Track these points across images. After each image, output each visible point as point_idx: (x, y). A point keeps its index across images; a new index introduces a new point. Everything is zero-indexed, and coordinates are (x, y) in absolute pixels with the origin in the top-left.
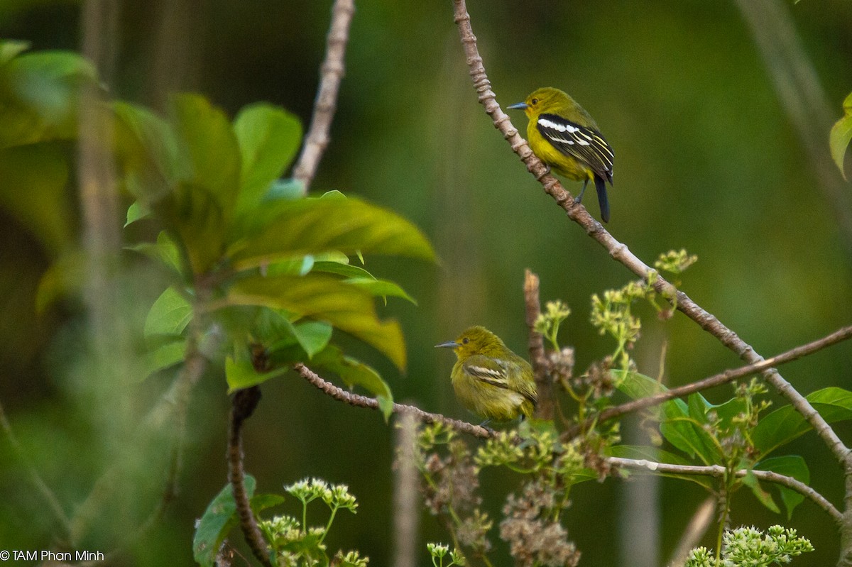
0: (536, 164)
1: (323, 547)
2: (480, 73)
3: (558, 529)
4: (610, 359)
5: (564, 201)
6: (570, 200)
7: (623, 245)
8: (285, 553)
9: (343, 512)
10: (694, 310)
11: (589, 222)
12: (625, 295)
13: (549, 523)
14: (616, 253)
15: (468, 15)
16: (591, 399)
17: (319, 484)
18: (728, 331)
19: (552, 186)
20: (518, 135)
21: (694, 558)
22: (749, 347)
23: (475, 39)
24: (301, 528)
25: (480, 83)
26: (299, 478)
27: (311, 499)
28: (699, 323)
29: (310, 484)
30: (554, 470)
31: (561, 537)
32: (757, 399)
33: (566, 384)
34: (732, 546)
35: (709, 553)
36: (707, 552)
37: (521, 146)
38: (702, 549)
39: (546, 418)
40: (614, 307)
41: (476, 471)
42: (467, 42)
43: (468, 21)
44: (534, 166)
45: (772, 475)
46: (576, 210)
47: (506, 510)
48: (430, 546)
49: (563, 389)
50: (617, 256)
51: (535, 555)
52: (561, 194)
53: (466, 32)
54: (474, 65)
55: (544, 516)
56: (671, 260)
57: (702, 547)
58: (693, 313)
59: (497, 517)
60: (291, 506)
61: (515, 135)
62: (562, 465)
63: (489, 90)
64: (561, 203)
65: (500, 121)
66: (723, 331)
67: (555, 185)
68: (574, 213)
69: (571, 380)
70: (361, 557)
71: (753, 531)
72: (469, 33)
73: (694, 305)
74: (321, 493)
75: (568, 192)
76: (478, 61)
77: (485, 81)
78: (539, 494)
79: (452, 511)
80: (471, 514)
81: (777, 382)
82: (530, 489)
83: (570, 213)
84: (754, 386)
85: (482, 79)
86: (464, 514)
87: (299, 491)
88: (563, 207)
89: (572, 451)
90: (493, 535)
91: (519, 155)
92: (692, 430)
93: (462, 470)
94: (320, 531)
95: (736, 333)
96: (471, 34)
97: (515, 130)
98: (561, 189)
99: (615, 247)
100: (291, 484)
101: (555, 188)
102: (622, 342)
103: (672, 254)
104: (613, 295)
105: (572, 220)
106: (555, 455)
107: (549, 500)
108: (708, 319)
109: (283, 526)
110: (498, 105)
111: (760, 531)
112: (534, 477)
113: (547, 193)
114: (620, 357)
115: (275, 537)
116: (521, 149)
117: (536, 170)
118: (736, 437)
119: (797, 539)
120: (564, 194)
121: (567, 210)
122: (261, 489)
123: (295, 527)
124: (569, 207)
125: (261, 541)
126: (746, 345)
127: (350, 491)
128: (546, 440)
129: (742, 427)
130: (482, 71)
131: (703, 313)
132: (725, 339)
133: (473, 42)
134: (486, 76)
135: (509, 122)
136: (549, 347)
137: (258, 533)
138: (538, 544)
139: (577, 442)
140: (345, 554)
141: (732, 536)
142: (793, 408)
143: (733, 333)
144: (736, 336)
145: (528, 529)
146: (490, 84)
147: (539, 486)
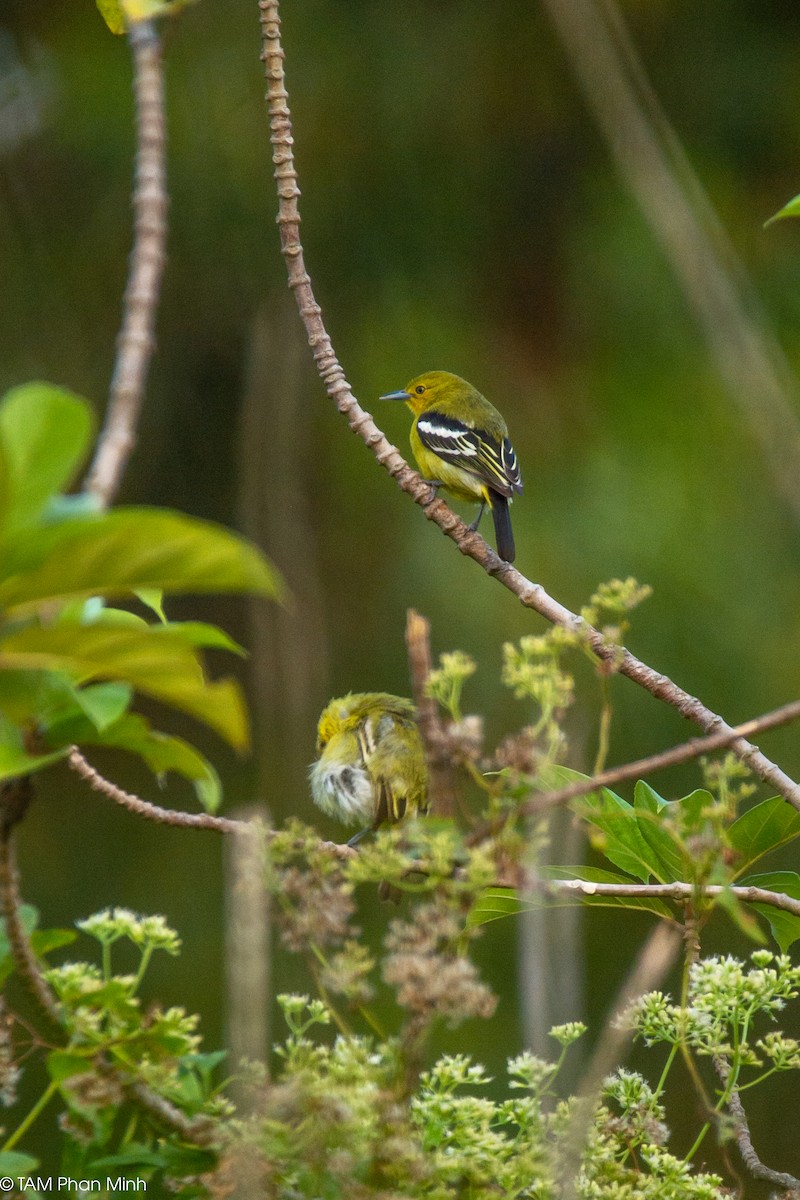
0: (412, 480)
1: (134, 1002)
2: (328, 356)
3: (463, 967)
4: (532, 732)
5: (453, 529)
6: (461, 527)
7: (538, 585)
8: (83, 1012)
9: (159, 954)
10: (639, 671)
11: (489, 556)
12: (551, 644)
13: (451, 958)
14: (528, 598)
15: (308, 277)
16: (507, 787)
17: (124, 917)
18: (688, 697)
19: (436, 509)
20: (385, 440)
21: (645, 1007)
22: (719, 718)
23: (319, 310)
24: (102, 978)
25: (329, 371)
26: (97, 909)
27: (114, 938)
28: (646, 687)
29: (112, 917)
30: (456, 886)
31: (467, 978)
32: (735, 783)
33: (471, 767)
34: (701, 983)
35: (667, 999)
36: (663, 998)
37: (390, 455)
38: (657, 995)
39: (445, 813)
40: (535, 659)
41: (346, 889)
42: (309, 315)
43: (309, 286)
44: (408, 483)
45: (755, 892)
46: (470, 540)
47: (390, 941)
48: (282, 998)
49: (467, 775)
50: (529, 601)
51: (431, 1003)
52: (448, 520)
53: (306, 300)
54: (319, 345)
55: (444, 949)
56: (615, 593)
57: (655, 992)
58: (639, 675)
59: (379, 952)
60: (86, 949)
61: (380, 440)
62: (466, 879)
63: (342, 380)
64: (448, 532)
65: (359, 422)
66: (680, 697)
67: (439, 507)
68: (467, 545)
69: (478, 762)
70: (188, 1015)
71: (731, 962)
72: (310, 302)
73: (640, 664)
74: (127, 928)
75: (457, 517)
76: (325, 340)
77: (336, 367)
78: (435, 918)
79: (314, 947)
80: (342, 949)
81: (759, 765)
82: (422, 912)
83: (462, 545)
84: (730, 766)
85: (331, 365)
86: (331, 951)
87: (98, 927)
88: (452, 537)
89: (480, 859)
90: (374, 976)
91: (388, 469)
92: (642, 839)
93: (328, 889)
94: (129, 980)
95: (700, 699)
96: (314, 303)
97: (381, 434)
98: (447, 512)
99: (526, 589)
100: (86, 918)
101: (439, 511)
102: (547, 709)
103: (616, 584)
104: (534, 644)
105: (465, 554)
106: (457, 864)
107: (450, 927)
108: (659, 682)
109: (77, 976)
110: (355, 400)
111: (741, 961)
112: (427, 896)
113: (429, 519)
114: (545, 731)
115: (64, 989)
116: (391, 459)
117: (413, 488)
118: (707, 836)
119: (790, 969)
120: (452, 519)
121: (457, 542)
122: (45, 924)
123: (95, 978)
124: (460, 536)
125: (47, 995)
126: (714, 715)
127: (169, 924)
128: (443, 844)
129: (714, 822)
130: (330, 354)
131: (652, 674)
132: (684, 709)
133: (316, 314)
134: (336, 360)
135: (372, 423)
136: (445, 716)
137: (42, 985)
138: (436, 988)
139: (488, 846)
140: (165, 1011)
141: (700, 969)
142: (784, 799)
143: (696, 699)
144: (699, 703)
145: (422, 966)
146: (343, 372)
147: (435, 909)
